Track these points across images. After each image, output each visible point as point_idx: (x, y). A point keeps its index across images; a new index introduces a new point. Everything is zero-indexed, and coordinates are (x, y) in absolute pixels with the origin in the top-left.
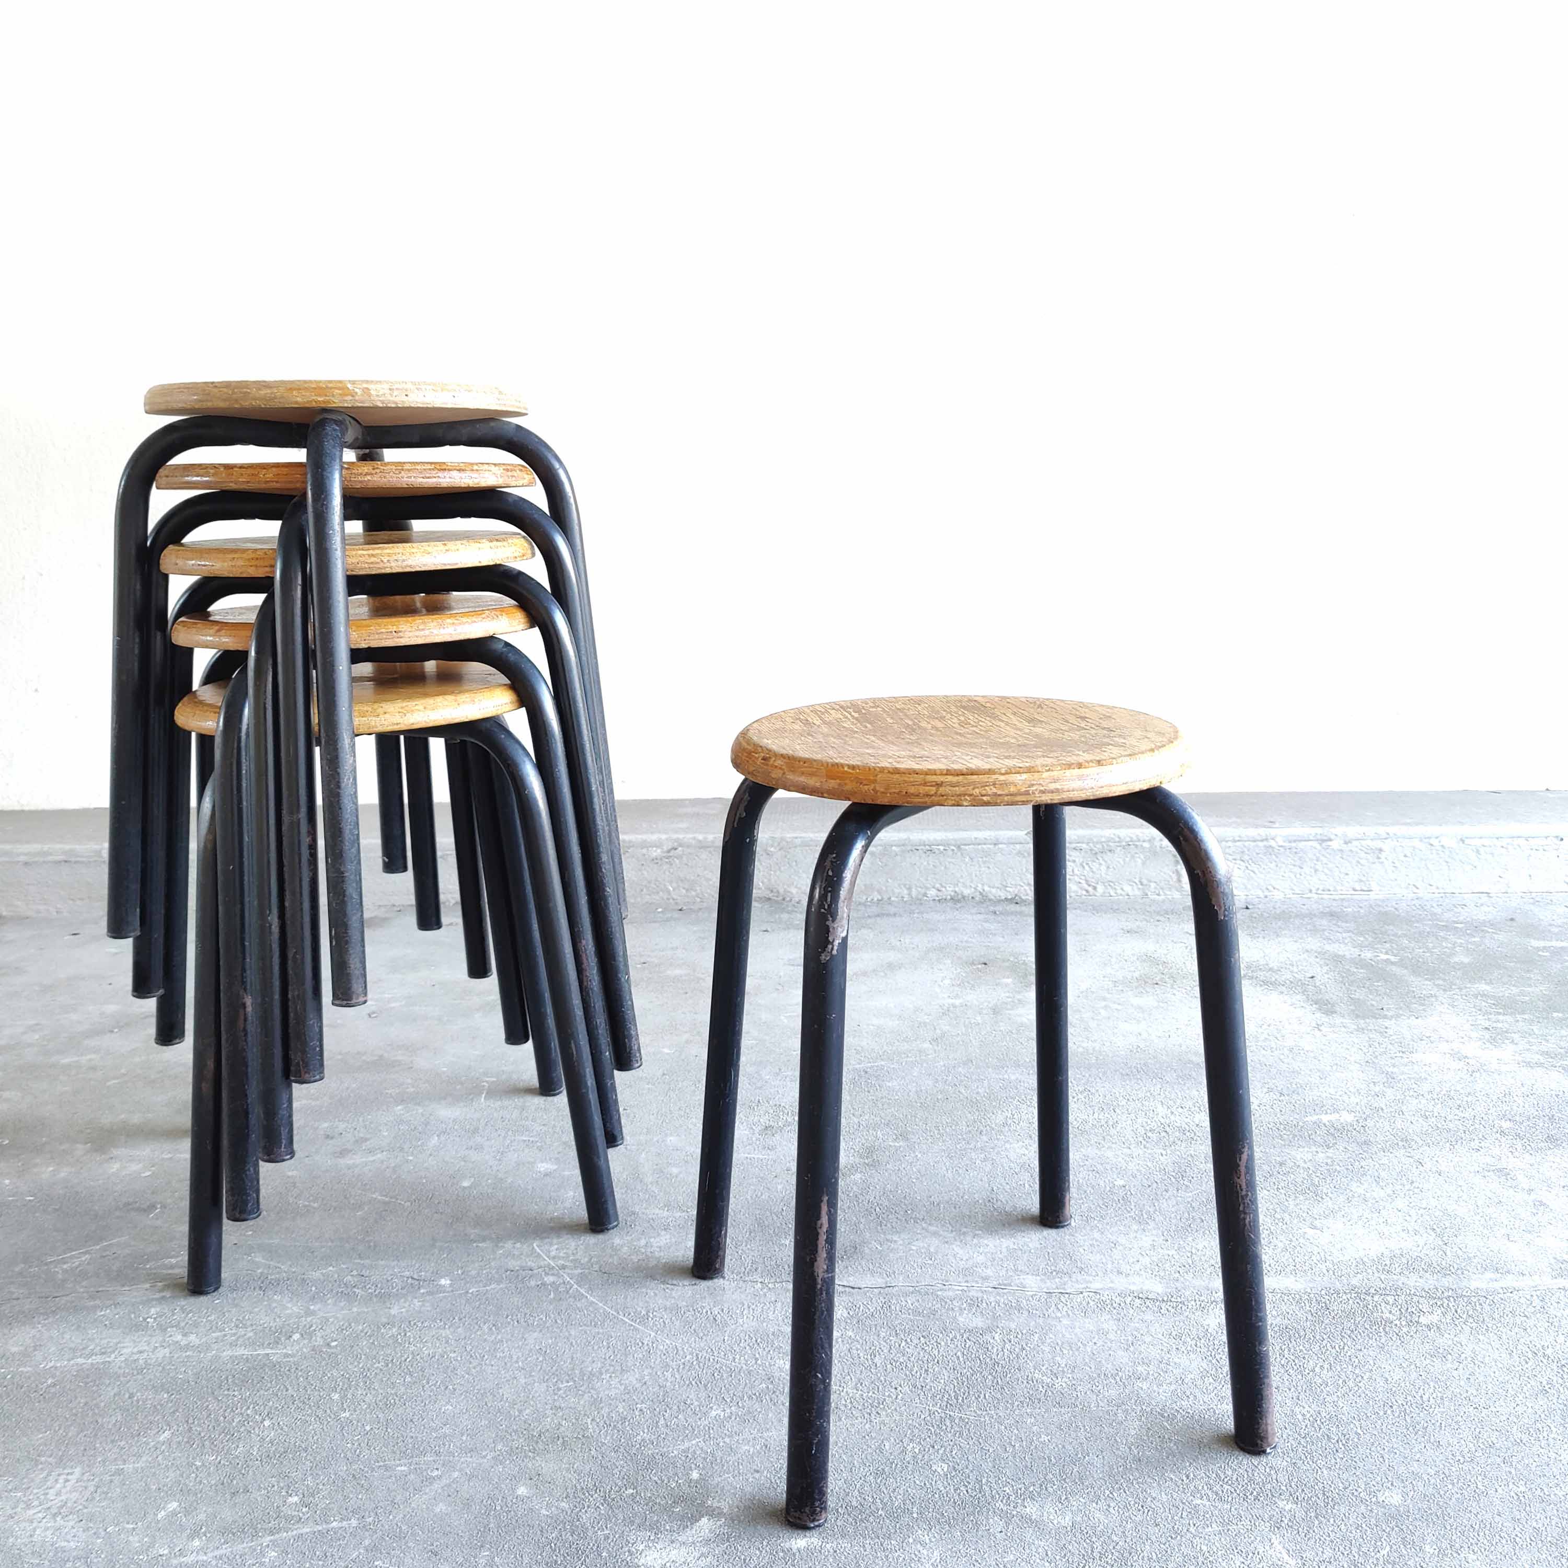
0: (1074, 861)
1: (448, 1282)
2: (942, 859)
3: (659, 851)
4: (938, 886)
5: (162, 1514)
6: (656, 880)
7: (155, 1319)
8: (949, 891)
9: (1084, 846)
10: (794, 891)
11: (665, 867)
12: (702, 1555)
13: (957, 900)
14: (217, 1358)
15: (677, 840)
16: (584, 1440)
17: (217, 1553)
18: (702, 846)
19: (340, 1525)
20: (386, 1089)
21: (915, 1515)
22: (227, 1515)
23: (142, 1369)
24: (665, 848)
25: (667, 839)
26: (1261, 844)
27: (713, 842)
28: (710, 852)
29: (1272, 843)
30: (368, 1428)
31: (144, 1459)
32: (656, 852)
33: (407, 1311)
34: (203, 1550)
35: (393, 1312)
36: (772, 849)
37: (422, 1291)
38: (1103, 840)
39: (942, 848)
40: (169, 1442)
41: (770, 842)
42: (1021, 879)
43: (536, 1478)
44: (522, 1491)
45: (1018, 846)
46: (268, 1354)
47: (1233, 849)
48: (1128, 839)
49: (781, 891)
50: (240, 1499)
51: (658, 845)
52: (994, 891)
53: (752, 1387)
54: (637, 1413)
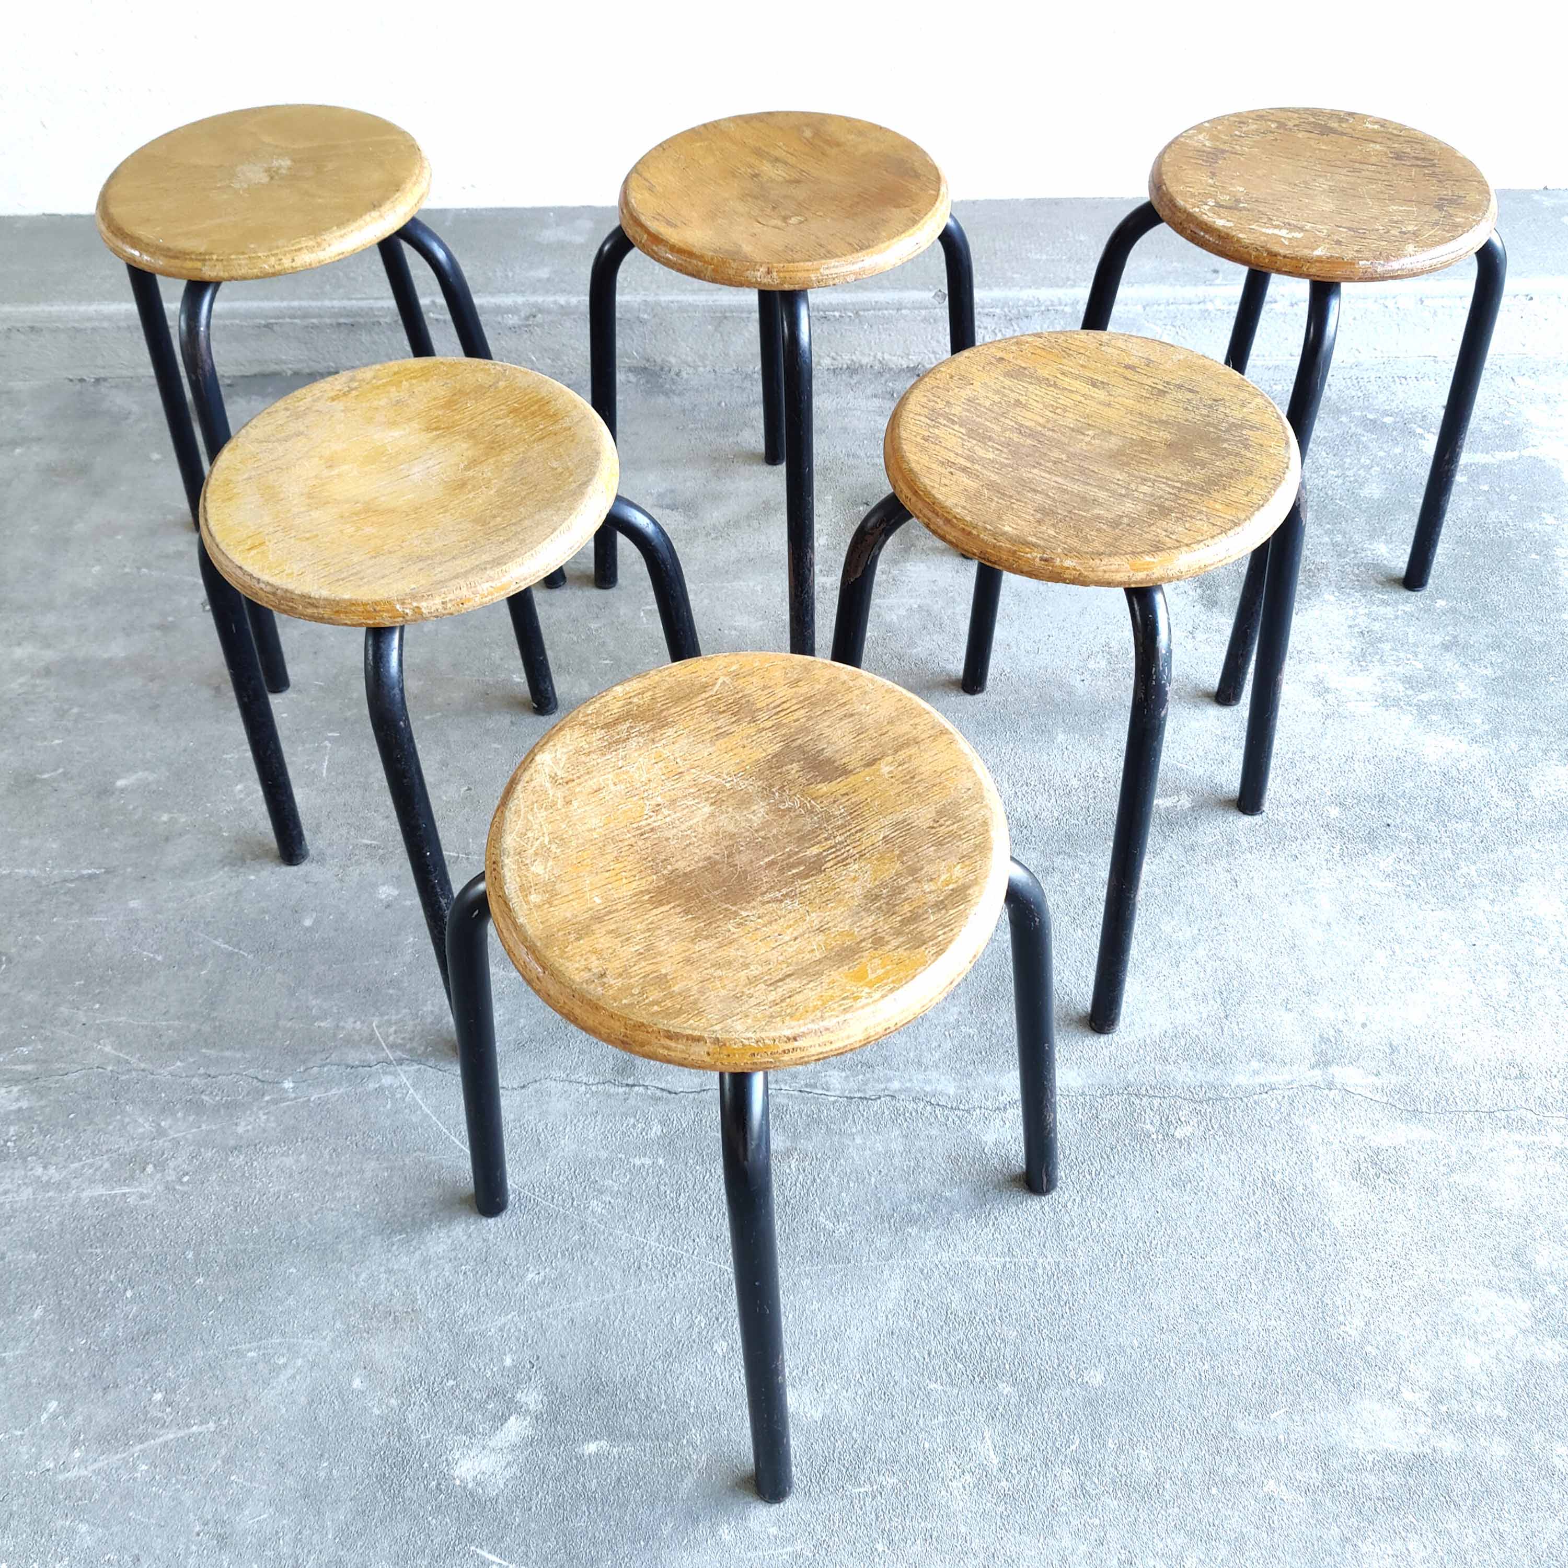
0: (986, 328)
1: (291, 1085)
2: (837, 327)
3: (516, 318)
4: (833, 354)
5: (44, 1416)
6: (517, 350)
7: (15, 1141)
8: (845, 359)
9: (998, 311)
10: (673, 360)
11: (526, 336)
12: (508, 1463)
13: (853, 370)
14: (77, 1199)
15: (535, 305)
16: (413, 1316)
17: (96, 1466)
18: (566, 311)
19: (200, 1429)
20: (224, 752)
21: (692, 1410)
22: (102, 1416)
23: (9, 1217)
24: (523, 315)
25: (524, 304)
26: (1196, 308)
27: (577, 307)
28: (574, 320)
29: (1209, 306)
30: (220, 1299)
31: (22, 1344)
32: (512, 320)
33: (254, 1129)
34: (83, 1462)
35: (240, 1130)
36: (646, 316)
37: (267, 1098)
38: (1021, 303)
39: (837, 314)
40: (42, 1320)
41: (643, 307)
42: (926, 347)
43: (369, 1368)
44: (357, 1383)
45: (923, 312)
46: (124, 1194)
47: (1165, 314)
48: (1049, 303)
49: (659, 360)
50: (111, 1396)
51: (514, 310)
52: (894, 358)
53: (566, 1240)
54: (461, 1278)
